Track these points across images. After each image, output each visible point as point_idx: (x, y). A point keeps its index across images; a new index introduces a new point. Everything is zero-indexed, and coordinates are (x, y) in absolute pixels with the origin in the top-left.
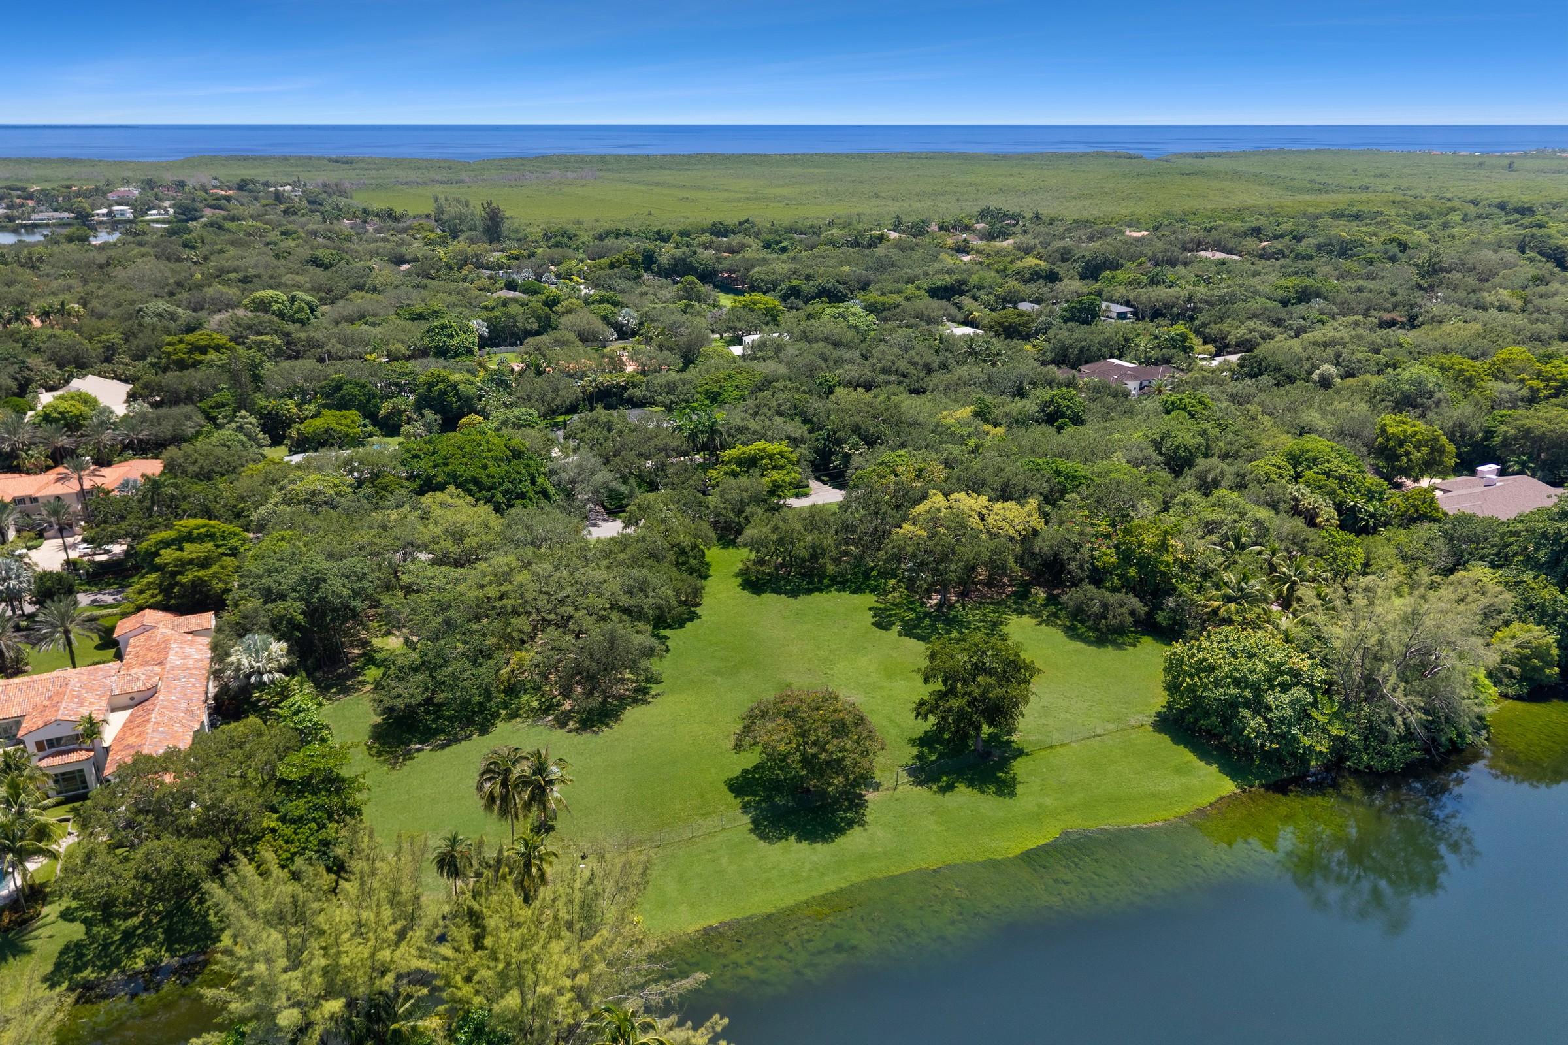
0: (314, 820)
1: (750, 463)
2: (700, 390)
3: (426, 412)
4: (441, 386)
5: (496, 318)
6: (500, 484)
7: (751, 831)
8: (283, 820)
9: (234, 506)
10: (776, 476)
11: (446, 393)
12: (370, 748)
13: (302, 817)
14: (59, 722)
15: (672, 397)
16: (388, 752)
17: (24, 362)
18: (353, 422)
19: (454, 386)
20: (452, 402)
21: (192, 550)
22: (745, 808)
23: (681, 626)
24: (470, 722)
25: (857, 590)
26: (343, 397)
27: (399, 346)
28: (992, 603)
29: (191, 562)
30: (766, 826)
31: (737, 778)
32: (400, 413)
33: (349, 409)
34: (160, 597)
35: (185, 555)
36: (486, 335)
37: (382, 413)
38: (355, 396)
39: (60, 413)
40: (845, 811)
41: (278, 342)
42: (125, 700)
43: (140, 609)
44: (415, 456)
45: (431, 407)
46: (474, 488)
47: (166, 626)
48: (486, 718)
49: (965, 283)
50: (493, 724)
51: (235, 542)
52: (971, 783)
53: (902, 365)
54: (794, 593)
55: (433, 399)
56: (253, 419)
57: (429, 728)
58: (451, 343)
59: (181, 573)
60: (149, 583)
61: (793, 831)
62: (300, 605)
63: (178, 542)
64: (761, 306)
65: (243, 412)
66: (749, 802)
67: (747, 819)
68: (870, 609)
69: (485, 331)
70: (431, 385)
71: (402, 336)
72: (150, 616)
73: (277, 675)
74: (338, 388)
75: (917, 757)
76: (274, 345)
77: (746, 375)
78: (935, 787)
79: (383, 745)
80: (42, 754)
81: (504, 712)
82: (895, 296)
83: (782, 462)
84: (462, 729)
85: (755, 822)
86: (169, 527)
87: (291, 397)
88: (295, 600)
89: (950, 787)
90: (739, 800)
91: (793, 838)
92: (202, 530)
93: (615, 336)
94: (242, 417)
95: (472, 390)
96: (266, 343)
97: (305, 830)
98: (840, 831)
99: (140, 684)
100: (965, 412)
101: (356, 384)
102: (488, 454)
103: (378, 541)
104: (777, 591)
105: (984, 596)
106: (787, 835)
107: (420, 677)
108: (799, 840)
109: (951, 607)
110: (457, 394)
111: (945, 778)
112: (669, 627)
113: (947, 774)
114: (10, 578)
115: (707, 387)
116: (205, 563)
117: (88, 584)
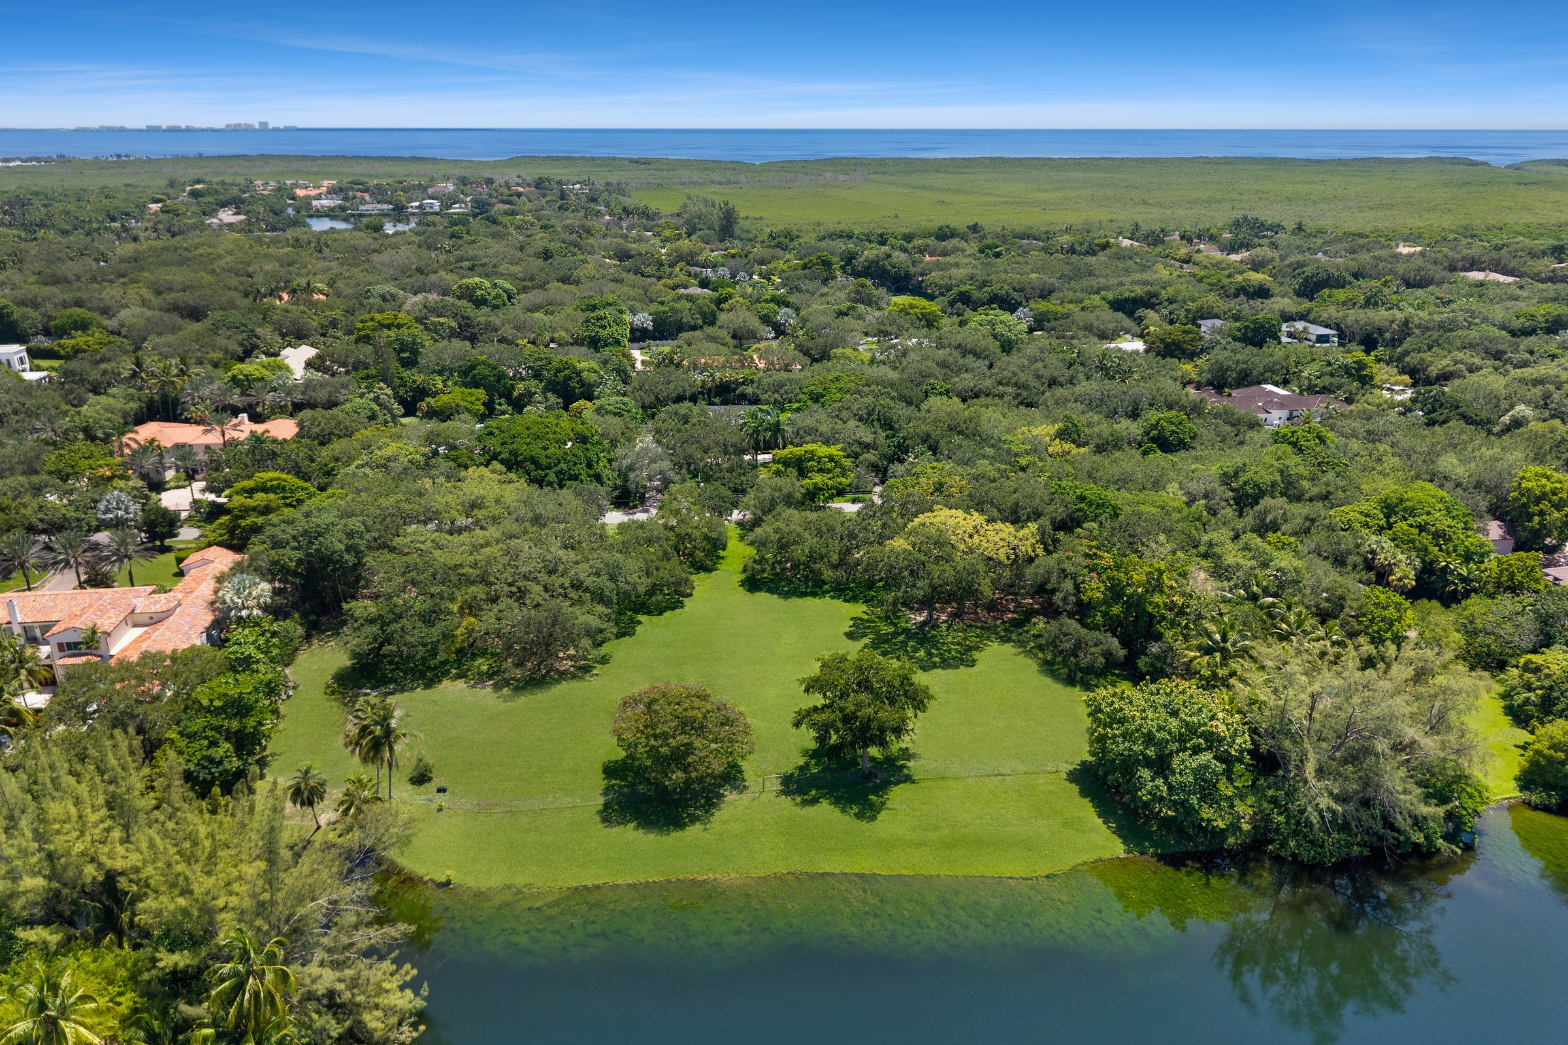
0: (206, 738)
1: (800, 466)
2: (806, 390)
3: (549, 395)
4: (567, 372)
5: (664, 312)
6: (556, 465)
7: (600, 812)
8: (181, 734)
9: (326, 465)
10: (818, 479)
11: (570, 378)
12: (328, 687)
13: (196, 733)
14: (75, 629)
15: (776, 395)
16: (340, 693)
17: (253, 331)
18: (478, 399)
19: (578, 373)
20: (575, 388)
21: (260, 498)
22: (607, 791)
23: (660, 614)
24: (422, 675)
25: (854, 599)
26: (474, 376)
27: (563, 333)
28: (982, 628)
29: (254, 509)
30: (614, 810)
31: (617, 761)
32: (531, 394)
33: (478, 388)
34: (226, 537)
35: (250, 502)
36: (651, 328)
37: (515, 394)
38: (485, 377)
39: (246, 376)
40: (696, 808)
41: (454, 324)
42: (146, 619)
43: (210, 545)
44: (491, 433)
45: (555, 392)
46: (532, 467)
47: (221, 562)
48: (436, 675)
49: (1156, 295)
50: (440, 681)
51: (301, 495)
52: (837, 801)
53: (1023, 377)
54: (787, 595)
55: (558, 383)
56: (389, 391)
57: (385, 676)
58: (603, 333)
59: (242, 517)
60: (221, 524)
61: (636, 819)
62: (299, 554)
63: (251, 492)
64: (918, 311)
65: (382, 384)
66: (613, 786)
67: (601, 800)
68: (852, 619)
69: (649, 325)
70: (558, 371)
71: (569, 325)
72: (215, 551)
73: (255, 612)
74: (473, 367)
75: (801, 768)
76: (449, 327)
77: (853, 377)
78: (799, 799)
79: (340, 685)
80: (63, 654)
81: (454, 671)
82: (1071, 306)
83: (829, 466)
84: (412, 681)
85: (607, 805)
86: (250, 477)
87: (440, 373)
88: (294, 548)
89: (814, 801)
90: (606, 782)
91: (632, 825)
92: (275, 483)
93: (773, 335)
94: (380, 389)
95: (593, 377)
96: (442, 324)
97: (196, 746)
98: (679, 825)
99: (158, 606)
100: (1044, 430)
101: (490, 365)
102: (551, 436)
103: (405, 506)
104: (770, 591)
105: (978, 619)
106: (628, 822)
107: (375, 629)
108: (636, 828)
109: (935, 626)
110: (580, 381)
111: (813, 792)
112: (649, 613)
113: (818, 788)
114: (120, 509)
115: (812, 388)
116: (266, 510)
117: (205, 521)
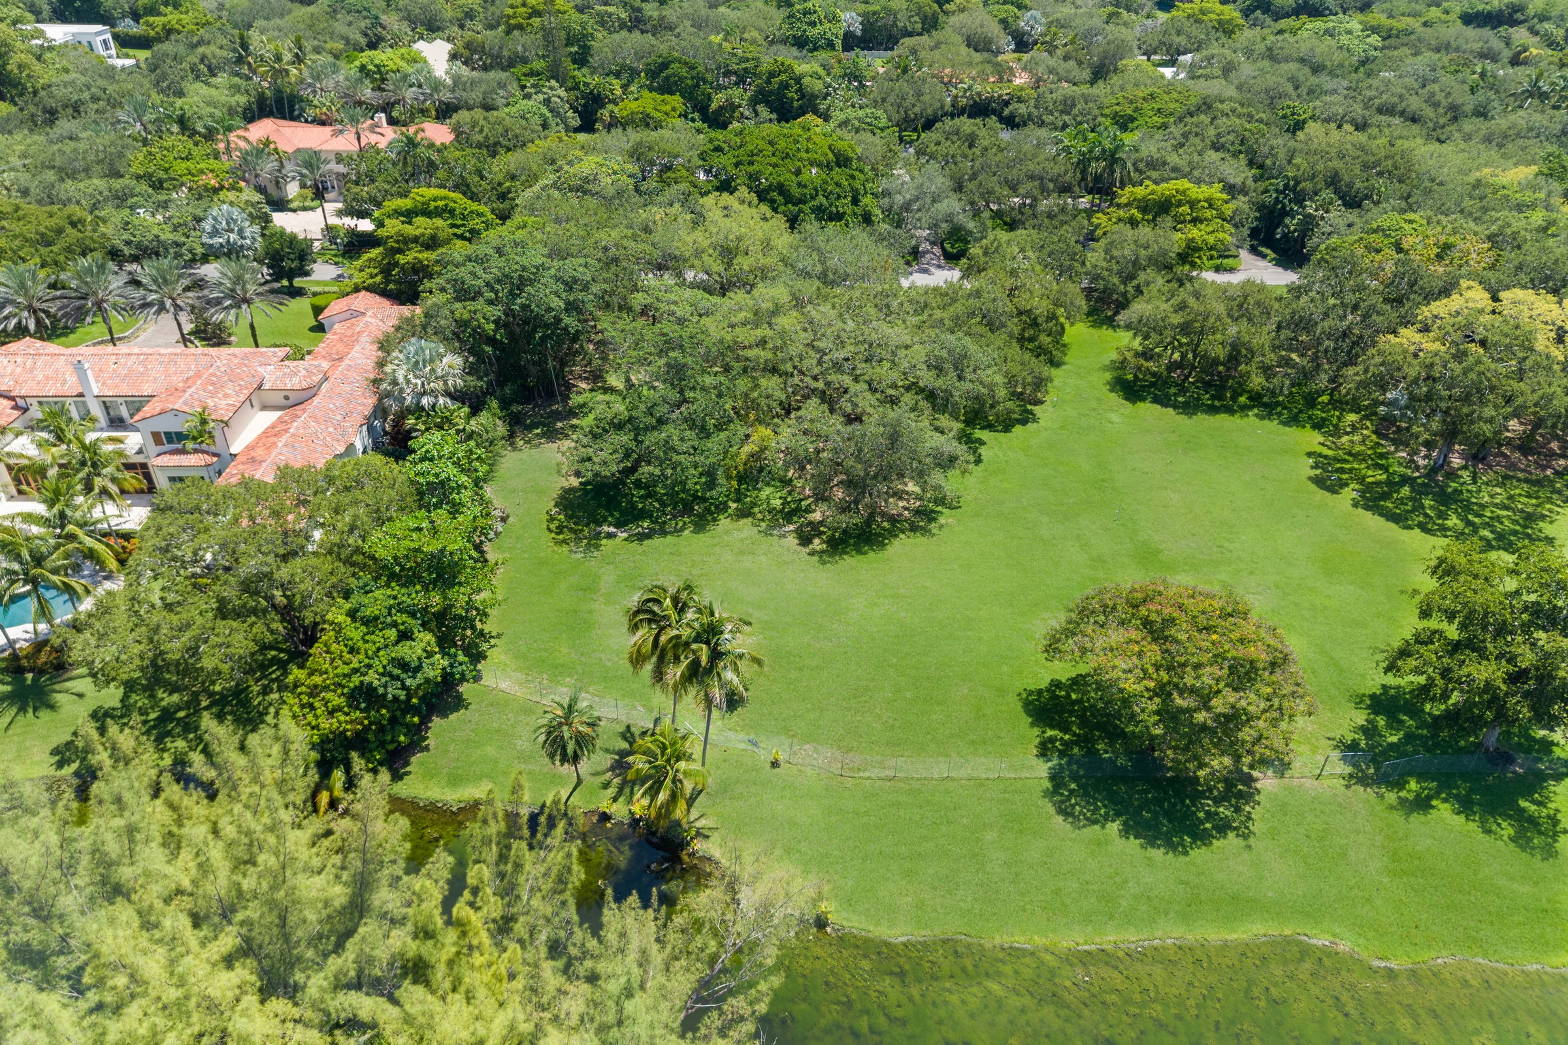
0: (395, 625)
1: (1159, 209)
2: (1107, 111)
3: (761, 108)
4: (783, 77)
5: (875, 13)
6: (813, 198)
7: (1046, 793)
8: (352, 614)
9: (500, 184)
10: (1195, 233)
11: (786, 86)
12: (552, 519)
13: (376, 618)
14: (176, 413)
15: (1066, 118)
16: (571, 530)
17: (377, 18)
18: (674, 109)
19: (798, 80)
20: (792, 99)
21: (422, 226)
22: (1044, 749)
23: (1007, 429)
24: (687, 510)
25: (1293, 420)
26: (667, 78)
27: (755, 34)
28: (1526, 481)
29: (416, 240)
30: (1072, 792)
31: (1040, 692)
32: (733, 107)
33: (672, 93)
34: (378, 279)
35: (410, 230)
36: (859, 33)
37: (714, 106)
38: (681, 79)
39: (376, 66)
40: (1217, 801)
41: (623, 15)
42: (278, 399)
43: (357, 289)
44: (718, 149)
45: (768, 103)
46: (779, 199)
47: (375, 316)
48: (708, 510)
49: (1521, 9)
50: (715, 520)
51: (476, 223)
52: (1465, 807)
53: (1414, 103)
54: (1189, 408)
55: (771, 92)
56: (562, 92)
57: (633, 505)
58: (812, 32)
59: (400, 251)
60: (370, 260)
61: (1118, 814)
63: (408, 215)
64: (1213, 16)
65: (553, 83)
66: (1052, 740)
67: (1042, 769)
68: (1309, 454)
69: (857, 29)
70: (772, 75)
71: (762, 24)
72: (364, 299)
74: (665, 66)
75: (1363, 729)
76: (619, 18)
77: (1175, 95)
78: (1391, 797)
79: (569, 517)
80: (160, 448)
81: (734, 505)
82: (1409, 20)
83: (1208, 214)
84: (674, 517)
85: (1056, 778)
86: (405, 194)
87: (617, 75)
89: (1422, 804)
90: (1036, 731)
91: (1114, 827)
92: (441, 203)
93: (1012, 47)
94: (551, 88)
95: (818, 86)
96: (610, 15)
97: (378, 638)
98: (1202, 838)
99: (295, 380)
100: (1525, 173)
101: (686, 63)
102: (804, 155)
103: (630, 244)
104: (1163, 401)
105: (1512, 466)
106: (1106, 818)
107: (625, 438)
108: (1126, 832)
109: (1452, 475)
110: (800, 90)
111: (1413, 785)
112: (990, 427)
113: (1421, 777)
114: (232, 231)
115: (1118, 108)
116: (432, 243)
